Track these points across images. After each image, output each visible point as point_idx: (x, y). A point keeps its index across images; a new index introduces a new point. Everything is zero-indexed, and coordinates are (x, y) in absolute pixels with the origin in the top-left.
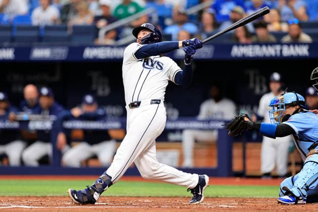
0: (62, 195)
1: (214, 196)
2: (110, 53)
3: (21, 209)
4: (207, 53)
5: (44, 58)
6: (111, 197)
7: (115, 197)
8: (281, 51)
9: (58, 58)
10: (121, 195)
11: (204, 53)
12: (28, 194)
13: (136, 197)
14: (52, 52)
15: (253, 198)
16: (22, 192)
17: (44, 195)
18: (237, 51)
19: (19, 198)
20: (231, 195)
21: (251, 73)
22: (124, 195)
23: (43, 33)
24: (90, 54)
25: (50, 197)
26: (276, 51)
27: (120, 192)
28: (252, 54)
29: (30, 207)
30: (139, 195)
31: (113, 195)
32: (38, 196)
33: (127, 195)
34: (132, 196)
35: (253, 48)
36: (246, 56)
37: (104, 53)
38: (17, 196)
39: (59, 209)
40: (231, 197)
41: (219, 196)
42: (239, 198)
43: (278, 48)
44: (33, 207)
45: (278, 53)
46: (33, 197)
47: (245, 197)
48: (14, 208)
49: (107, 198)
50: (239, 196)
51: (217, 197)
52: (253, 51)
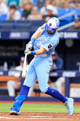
0: (27, 112)
3: (6, 119)
6: (54, 113)
7: (56, 113)
9: (24, 37)
10: (59, 112)
16: (6, 110)
19: (4, 114)
22: (60, 112)
23: (16, 24)
27: (58, 110)
31: (54, 112)
33: (62, 112)
34: (65, 112)
38: (3, 112)
39: (27, 120)
48: (2, 119)
49: (51, 114)
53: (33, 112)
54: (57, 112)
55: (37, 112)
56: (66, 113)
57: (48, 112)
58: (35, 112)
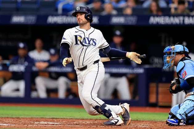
1: (135, 120)
2: (66, 20)
4: (132, 21)
5: (20, 22)
8: (184, 21)
10: (71, 118)
11: (130, 21)
12: (6, 116)
13: (81, 119)
14: (25, 19)
15: (162, 121)
16: (3, 114)
17: (18, 117)
18: (153, 20)
20: (147, 119)
21: (163, 36)
22: (73, 118)
23: (20, 6)
24: (51, 20)
25: (22, 118)
26: (180, 20)
28: (164, 22)
29: (7, 125)
30: (84, 118)
31: (65, 118)
32: (14, 117)
33: (75, 118)
34: (78, 118)
35: (164, 18)
36: (159, 23)
37: (61, 20)
40: (147, 120)
41: (139, 120)
42: (152, 121)
43: (181, 18)
44: (9, 125)
45: (182, 22)
46: (10, 118)
47: (156, 120)
50: (152, 120)
51: (137, 120)
52: (164, 20)
53: (38, 117)
54: (68, 118)
55: (43, 117)
56: (81, 118)
57: (58, 118)
58: (40, 117)
